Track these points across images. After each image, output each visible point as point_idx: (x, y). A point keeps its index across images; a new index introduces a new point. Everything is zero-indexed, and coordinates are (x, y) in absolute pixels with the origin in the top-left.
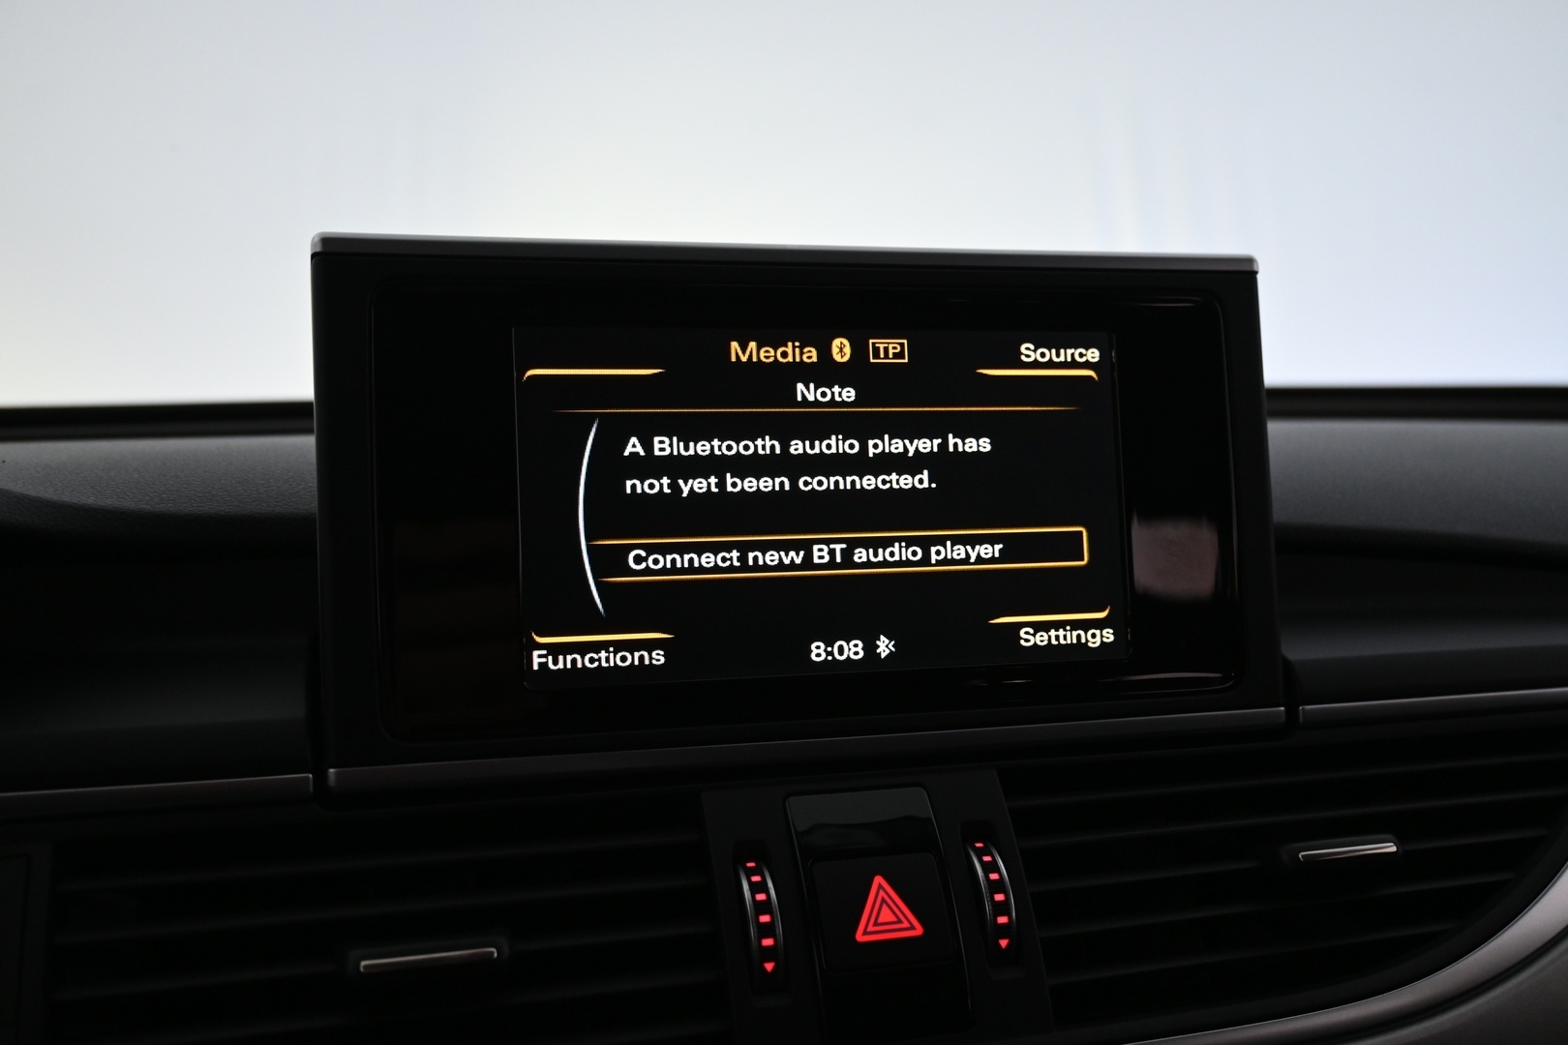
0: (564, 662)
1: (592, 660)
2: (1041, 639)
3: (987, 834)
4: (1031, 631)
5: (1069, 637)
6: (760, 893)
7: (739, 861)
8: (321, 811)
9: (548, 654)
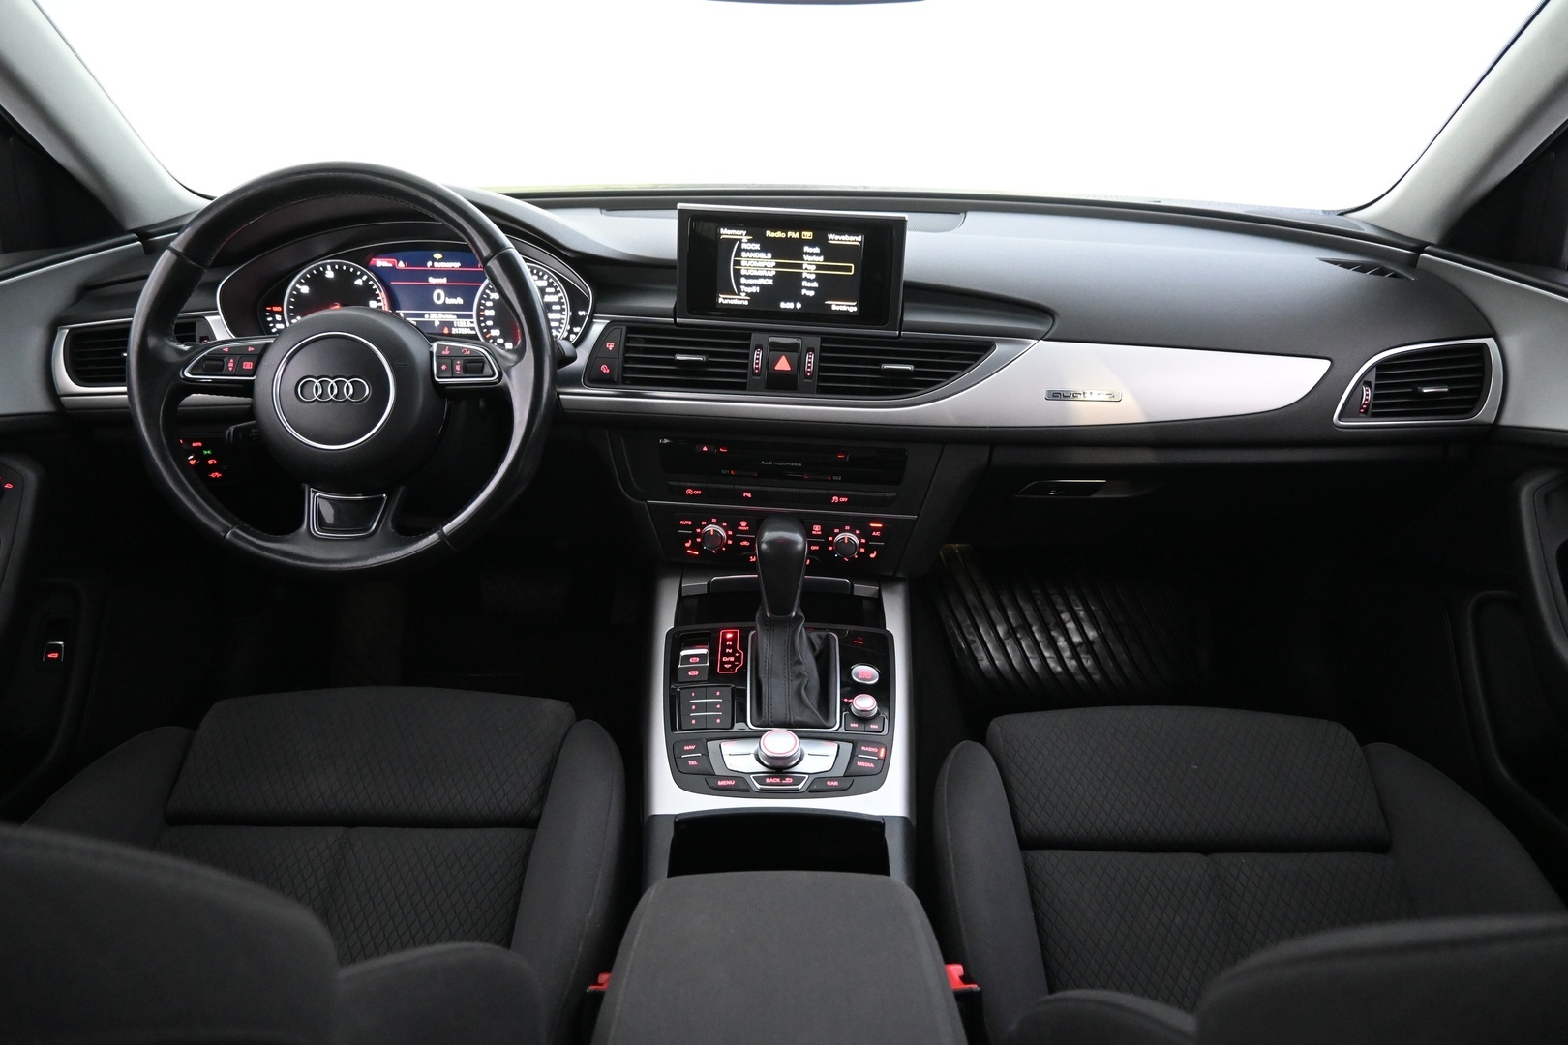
0: (726, 302)
1: (732, 302)
2: (837, 308)
3: (813, 351)
5: (844, 308)
6: (758, 356)
7: (756, 349)
8: (674, 327)
9: (722, 299)
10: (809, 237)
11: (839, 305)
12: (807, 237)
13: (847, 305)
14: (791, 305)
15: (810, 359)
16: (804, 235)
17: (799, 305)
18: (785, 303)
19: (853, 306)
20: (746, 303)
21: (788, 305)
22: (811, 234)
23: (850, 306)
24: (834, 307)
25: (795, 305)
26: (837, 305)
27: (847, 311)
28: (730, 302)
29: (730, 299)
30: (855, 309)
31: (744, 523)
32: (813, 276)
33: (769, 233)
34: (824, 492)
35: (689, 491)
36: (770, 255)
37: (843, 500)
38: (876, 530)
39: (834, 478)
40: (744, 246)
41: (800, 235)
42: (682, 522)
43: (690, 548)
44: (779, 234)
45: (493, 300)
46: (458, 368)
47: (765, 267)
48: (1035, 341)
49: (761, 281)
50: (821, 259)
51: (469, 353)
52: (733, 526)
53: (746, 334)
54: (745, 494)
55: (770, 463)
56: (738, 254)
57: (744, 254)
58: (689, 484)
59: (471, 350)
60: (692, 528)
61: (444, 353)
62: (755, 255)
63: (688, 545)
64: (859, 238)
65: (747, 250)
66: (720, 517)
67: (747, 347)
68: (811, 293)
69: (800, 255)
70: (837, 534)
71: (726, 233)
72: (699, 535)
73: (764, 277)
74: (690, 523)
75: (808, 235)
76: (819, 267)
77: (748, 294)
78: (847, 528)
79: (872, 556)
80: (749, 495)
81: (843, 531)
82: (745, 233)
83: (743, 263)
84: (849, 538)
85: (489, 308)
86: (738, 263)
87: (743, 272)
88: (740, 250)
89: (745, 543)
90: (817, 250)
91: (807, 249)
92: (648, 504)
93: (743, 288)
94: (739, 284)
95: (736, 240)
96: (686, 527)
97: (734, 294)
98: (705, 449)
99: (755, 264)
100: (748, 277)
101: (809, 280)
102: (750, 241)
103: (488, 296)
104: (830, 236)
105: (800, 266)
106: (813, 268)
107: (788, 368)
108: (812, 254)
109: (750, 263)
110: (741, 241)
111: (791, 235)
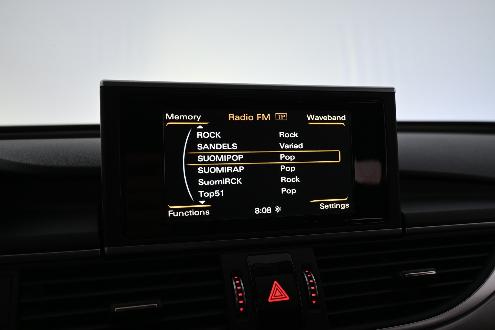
0: (178, 214)
1: (187, 214)
2: (326, 207)
4: (323, 204)
5: (335, 206)
7: (233, 276)
8: (103, 261)
9: (173, 211)
10: (284, 118)
11: (328, 203)
12: (281, 118)
13: (337, 202)
14: (268, 210)
15: (311, 280)
16: (277, 117)
17: (278, 209)
18: (261, 208)
19: (345, 202)
20: (208, 213)
21: (264, 210)
22: (285, 115)
23: (340, 203)
24: (323, 207)
25: (273, 209)
26: (326, 203)
27: (339, 209)
28: (185, 214)
29: (184, 210)
30: (347, 206)
32: (292, 169)
33: (231, 116)
36: (235, 146)
40: (199, 134)
41: (273, 117)
44: (245, 117)
47: (230, 161)
49: (227, 181)
50: (301, 145)
56: (192, 146)
57: (200, 146)
62: (215, 147)
64: (344, 118)
65: (203, 141)
68: (293, 192)
69: (275, 142)
71: (172, 118)
73: (229, 175)
75: (282, 116)
76: (299, 156)
77: (208, 200)
82: (199, 117)
83: (200, 158)
86: (192, 159)
87: (201, 170)
88: (194, 141)
90: (295, 135)
91: (281, 134)
93: (201, 192)
94: (195, 188)
95: (188, 127)
99: (216, 158)
100: (207, 177)
101: (289, 175)
102: (206, 129)
104: (310, 117)
105: (276, 157)
106: (292, 158)
107: (286, 297)
108: (289, 141)
109: (209, 158)
110: (194, 129)
111: (260, 117)
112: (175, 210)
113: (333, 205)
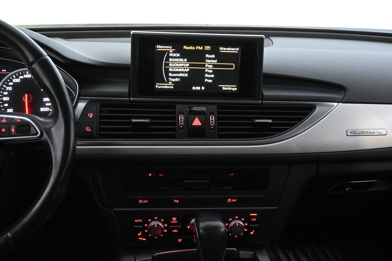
0: (160, 87)
1: (164, 87)
2: (226, 89)
3: (213, 114)
4: (224, 87)
5: (230, 89)
6: (181, 118)
7: (180, 114)
8: (129, 103)
9: (158, 86)
10: (209, 49)
11: (227, 87)
12: (207, 49)
13: (231, 87)
14: (199, 88)
15: (212, 118)
16: (206, 48)
17: (203, 88)
18: (195, 87)
19: (235, 87)
20: (172, 87)
21: (197, 88)
22: (210, 47)
23: (233, 87)
24: (224, 88)
25: (201, 88)
26: (225, 87)
27: (231, 90)
28: (163, 87)
29: (163, 85)
30: (236, 89)
31: (174, 219)
32: (211, 71)
33: (185, 47)
34: (223, 196)
35: (141, 201)
36: (186, 60)
37: (234, 200)
38: (254, 217)
39: (229, 188)
40: (171, 55)
41: (204, 48)
42: (136, 221)
43: (140, 237)
44: (191, 48)
45: (8, 91)
46: (13, 130)
47: (183, 66)
48: (337, 104)
49: (181, 75)
50: (216, 61)
51: (19, 121)
52: (167, 221)
53: (173, 106)
54: (175, 201)
55: (190, 181)
56: (167, 59)
57: (170, 59)
58: (140, 197)
59: (21, 119)
60: (142, 224)
61: (2, 121)
62: (177, 60)
63: (139, 234)
64: (238, 49)
65: (172, 57)
66: (160, 216)
67: (174, 113)
68: (210, 81)
69: (203, 59)
70: (231, 221)
71: (160, 47)
72: (146, 228)
73: (183, 72)
74: (141, 221)
75: (208, 48)
76: (214, 66)
77: (173, 82)
78: (237, 217)
79: (252, 233)
80: (178, 201)
81: (234, 219)
82: (171, 48)
83: (170, 65)
84: (239, 224)
85: (6, 96)
86: (167, 65)
87: (170, 70)
88: (168, 57)
89: (175, 231)
90: (213, 56)
91: (207, 56)
92: (115, 211)
93: (170, 79)
94: (168, 77)
95: (166, 51)
96: (139, 223)
97: (166, 83)
98: (150, 175)
99: (177, 65)
100: (173, 72)
101: (209, 73)
102: (174, 52)
103: (5, 88)
104: (221, 48)
105: (204, 66)
106: (211, 66)
107: (200, 124)
108: (210, 59)
109: (174, 65)
110: (169, 52)
111: (198, 48)
112: (159, 85)
113: (229, 88)
